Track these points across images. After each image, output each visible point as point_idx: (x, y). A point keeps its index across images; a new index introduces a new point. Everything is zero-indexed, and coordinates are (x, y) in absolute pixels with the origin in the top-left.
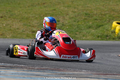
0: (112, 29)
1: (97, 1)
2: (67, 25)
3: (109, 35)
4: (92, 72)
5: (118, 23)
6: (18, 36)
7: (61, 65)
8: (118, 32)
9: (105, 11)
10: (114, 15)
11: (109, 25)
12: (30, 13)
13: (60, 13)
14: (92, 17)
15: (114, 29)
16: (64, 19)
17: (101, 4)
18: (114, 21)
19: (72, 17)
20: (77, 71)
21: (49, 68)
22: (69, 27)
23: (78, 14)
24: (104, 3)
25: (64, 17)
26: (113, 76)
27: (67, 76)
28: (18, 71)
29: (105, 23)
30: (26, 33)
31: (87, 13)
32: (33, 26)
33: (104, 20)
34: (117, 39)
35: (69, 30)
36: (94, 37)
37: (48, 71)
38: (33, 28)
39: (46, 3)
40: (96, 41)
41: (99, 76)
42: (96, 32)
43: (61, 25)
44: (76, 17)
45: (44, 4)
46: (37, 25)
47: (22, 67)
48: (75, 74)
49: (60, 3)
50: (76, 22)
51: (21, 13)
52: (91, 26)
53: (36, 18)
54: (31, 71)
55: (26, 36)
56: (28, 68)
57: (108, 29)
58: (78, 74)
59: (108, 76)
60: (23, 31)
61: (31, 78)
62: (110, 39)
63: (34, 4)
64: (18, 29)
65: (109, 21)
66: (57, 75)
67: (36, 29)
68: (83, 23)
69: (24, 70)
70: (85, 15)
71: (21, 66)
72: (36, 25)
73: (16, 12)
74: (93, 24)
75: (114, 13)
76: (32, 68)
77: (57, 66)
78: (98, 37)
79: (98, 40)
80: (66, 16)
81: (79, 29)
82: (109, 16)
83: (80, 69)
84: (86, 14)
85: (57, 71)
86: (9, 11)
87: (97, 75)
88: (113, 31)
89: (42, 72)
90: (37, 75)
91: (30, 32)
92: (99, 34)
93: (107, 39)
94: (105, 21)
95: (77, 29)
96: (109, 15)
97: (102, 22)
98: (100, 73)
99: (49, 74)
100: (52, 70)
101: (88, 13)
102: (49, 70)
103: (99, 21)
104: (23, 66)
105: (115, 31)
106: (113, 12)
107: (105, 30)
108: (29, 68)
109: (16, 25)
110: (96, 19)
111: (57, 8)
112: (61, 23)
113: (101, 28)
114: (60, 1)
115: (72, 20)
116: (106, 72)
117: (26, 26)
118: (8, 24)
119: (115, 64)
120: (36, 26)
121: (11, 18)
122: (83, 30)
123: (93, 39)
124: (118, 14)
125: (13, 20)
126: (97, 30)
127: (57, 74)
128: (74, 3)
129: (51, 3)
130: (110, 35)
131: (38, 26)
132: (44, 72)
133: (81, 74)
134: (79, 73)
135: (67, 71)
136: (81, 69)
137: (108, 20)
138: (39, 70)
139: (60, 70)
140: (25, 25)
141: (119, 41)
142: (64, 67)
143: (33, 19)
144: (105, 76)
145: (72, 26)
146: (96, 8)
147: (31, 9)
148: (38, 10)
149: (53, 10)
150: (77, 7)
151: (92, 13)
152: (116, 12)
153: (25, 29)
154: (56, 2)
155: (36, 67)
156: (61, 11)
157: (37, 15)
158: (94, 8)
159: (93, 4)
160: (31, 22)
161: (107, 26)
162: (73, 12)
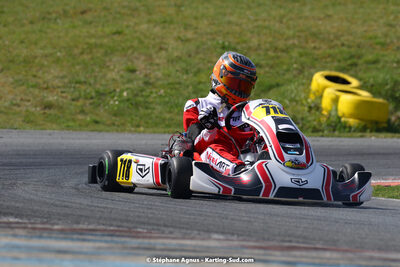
0: (312, 97)
1: (259, 5)
2: (160, 83)
3: (299, 116)
4: (244, 240)
5: (329, 78)
7: (139, 217)
8: (329, 108)
9: (287, 39)
10: (316, 52)
11: (299, 85)
12: (36, 44)
13: (136, 43)
15: (316, 98)
16: (151, 64)
17: (273, 13)
18: (317, 71)
19: (179, 58)
20: (192, 239)
21: (98, 227)
22: (169, 91)
23: (198, 47)
24: (282, 12)
25: (150, 58)
26: (314, 254)
27: (159, 253)
29: (287, 76)
30: (23, 109)
31: (227, 44)
32: (45, 86)
33: (285, 67)
34: (326, 132)
35: (167, 99)
37: (98, 238)
38: (45, 94)
39: (90, 10)
41: (264, 255)
43: (141, 83)
44: (190, 56)
45: (83, 13)
46: (60, 84)
47: (9, 225)
48: (185, 248)
49: (136, 9)
50: (191, 75)
51: (7, 43)
53: (58, 61)
54: (40, 237)
55: (24, 121)
56: (30, 226)
57: (297, 98)
58: (198, 249)
59: (297, 253)
60: (14, 102)
63: (49, 13)
66: (126, 251)
67: (55, 98)
69: (15, 236)
70: (219, 50)
71: (5, 219)
72: (57, 82)
75: (317, 45)
76: (42, 229)
77: (128, 221)
80: (157, 52)
82: (301, 55)
83: (204, 231)
84: (223, 48)
85: (129, 237)
87: (262, 252)
88: (312, 105)
89: (78, 240)
90: (59, 252)
91: (36, 106)
94: (288, 70)
96: (301, 50)
97: (277, 73)
98: (271, 244)
99: (99, 248)
100: (112, 235)
101: (229, 43)
103: (267, 69)
104: (12, 220)
105: (321, 103)
106: (313, 42)
107: (287, 102)
108: (34, 229)
112: (142, 76)
113: (273, 95)
114: (138, 4)
115: (178, 68)
116: (290, 241)
117: (23, 88)
119: (319, 214)
120: (59, 87)
124: (331, 48)
127: (125, 248)
128: (183, 9)
129: (106, 9)
130: (302, 119)
132: (84, 240)
133: (208, 248)
134: (200, 243)
135: (160, 238)
136: (207, 231)
137: (295, 66)
138: (65, 234)
139: (137, 236)
140: (18, 83)
141: (333, 136)
142: (149, 224)
143: (46, 63)
144: (286, 253)
145: (177, 86)
146: (258, 27)
147: (41, 31)
148: (61, 34)
149: (115, 33)
150: (194, 23)
151: (244, 45)
152: (323, 40)
153: (19, 98)
154: (124, 7)
155: (57, 224)
156: (142, 38)
157: (60, 51)
158: (250, 26)
159: (248, 13)
160: (40, 73)
161: (293, 88)
162: (182, 40)
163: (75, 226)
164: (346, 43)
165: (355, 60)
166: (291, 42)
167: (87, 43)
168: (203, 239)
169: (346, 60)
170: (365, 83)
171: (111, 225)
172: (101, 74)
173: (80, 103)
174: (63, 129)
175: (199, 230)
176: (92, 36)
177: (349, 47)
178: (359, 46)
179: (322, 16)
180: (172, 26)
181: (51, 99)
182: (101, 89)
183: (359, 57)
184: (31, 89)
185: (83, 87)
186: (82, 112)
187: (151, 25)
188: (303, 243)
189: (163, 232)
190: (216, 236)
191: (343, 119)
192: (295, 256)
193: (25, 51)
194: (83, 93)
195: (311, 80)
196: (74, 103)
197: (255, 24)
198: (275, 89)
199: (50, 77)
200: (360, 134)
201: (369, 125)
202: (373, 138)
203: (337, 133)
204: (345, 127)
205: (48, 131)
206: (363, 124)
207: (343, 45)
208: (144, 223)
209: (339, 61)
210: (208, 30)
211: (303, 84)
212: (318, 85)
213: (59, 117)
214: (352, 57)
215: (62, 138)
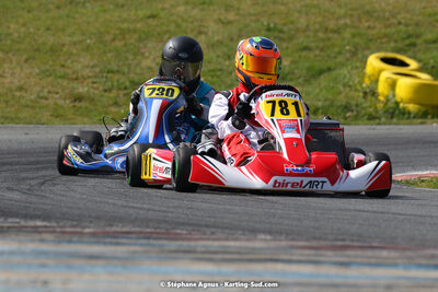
0: (367, 82)
3: (354, 103)
4: (293, 240)
5: (385, 60)
6: (24, 114)
8: (386, 93)
9: (338, 19)
10: (374, 32)
11: (352, 69)
12: (63, 30)
13: (172, 27)
14: (291, 39)
15: (372, 82)
18: (372, 53)
19: (220, 43)
20: (236, 239)
21: (133, 230)
22: (209, 78)
23: (240, 30)
26: (369, 253)
27: (199, 256)
29: (340, 59)
30: (51, 102)
31: (272, 25)
32: (74, 76)
33: (336, 50)
34: (383, 120)
38: (75, 85)
41: (316, 255)
42: (309, 94)
44: (232, 40)
46: (90, 74)
47: (36, 230)
48: (229, 250)
51: (31, 30)
52: (288, 74)
53: (88, 48)
54: (70, 242)
55: (52, 115)
56: (58, 230)
57: (351, 83)
59: (352, 253)
60: (41, 95)
61: (69, 267)
62: (357, 118)
64: (20, 89)
66: (163, 255)
67: (86, 89)
69: (42, 241)
70: (264, 32)
71: (32, 223)
72: (87, 72)
73: (12, 26)
74: (293, 66)
75: (371, 24)
77: (165, 222)
78: (315, 112)
80: (196, 36)
82: (354, 36)
84: (269, 30)
85: (166, 239)
87: (312, 252)
88: (368, 90)
89: (111, 243)
90: (92, 257)
91: (65, 99)
92: (319, 100)
93: (346, 118)
94: (340, 53)
96: (353, 31)
97: (328, 56)
98: (323, 243)
99: (135, 252)
100: (148, 238)
101: (275, 24)
102: (134, 236)
103: (317, 52)
104: (39, 223)
105: (377, 88)
106: (367, 21)
107: (341, 88)
108: (63, 233)
109: (13, 74)
110: (306, 48)
111: (163, 9)
113: (324, 80)
115: (219, 53)
116: (343, 240)
117: (50, 79)
120: (89, 77)
124: (387, 27)
125: (2, 55)
126: (310, 89)
127: (162, 252)
130: (357, 105)
131: (96, 76)
132: (118, 244)
133: (254, 249)
134: (244, 244)
135: (201, 239)
136: (253, 231)
137: (348, 48)
138: (97, 237)
139: (176, 237)
140: (46, 74)
141: (390, 124)
142: (189, 225)
143: (75, 51)
144: (339, 253)
145: (219, 73)
146: (305, 6)
147: (68, 16)
148: (91, 19)
149: (149, 17)
150: (236, 3)
151: (291, 26)
152: (378, 18)
153: (46, 90)
155: (89, 227)
156: (180, 21)
157: (91, 38)
158: (298, 5)
161: (346, 72)
162: (223, 23)
163: (108, 229)
164: (403, 21)
165: (412, 40)
166: (342, 22)
167: (120, 29)
168: (248, 240)
169: (403, 39)
170: (425, 64)
171: (148, 227)
172: (135, 62)
173: (113, 94)
174: (95, 123)
175: (243, 230)
176: (125, 20)
177: (407, 25)
178: (417, 25)
180: (211, 8)
181: (81, 90)
182: (136, 79)
183: (418, 36)
184: (60, 81)
185: (116, 77)
186: (116, 104)
187: (189, 8)
188: (358, 241)
189: (204, 234)
190: (262, 236)
191: (401, 105)
192: (349, 256)
193: (52, 39)
194: (116, 84)
195: (364, 62)
196: (107, 94)
197: (302, 3)
198: (326, 74)
199: (79, 66)
200: (419, 121)
201: (430, 111)
202: (435, 125)
203: (395, 120)
204: (404, 114)
205: (80, 125)
206: (424, 109)
207: (400, 23)
208: (184, 224)
209: (396, 41)
210: (252, 11)
211: (357, 68)
212: (374, 68)
213: (91, 110)
214: (409, 37)
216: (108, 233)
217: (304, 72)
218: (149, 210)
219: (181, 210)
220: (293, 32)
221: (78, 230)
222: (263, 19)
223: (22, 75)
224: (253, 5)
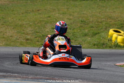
0: (109, 37)
1: (93, 8)
3: (105, 43)
4: (88, 81)
5: (115, 31)
6: (12, 44)
7: (56, 74)
8: (115, 40)
9: (102, 19)
10: (111, 23)
11: (105, 33)
12: (24, 20)
13: (54, 20)
14: (88, 24)
15: (111, 37)
17: (97, 11)
18: (111, 29)
19: (68, 25)
21: (43, 77)
23: (74, 21)
24: (100, 10)
28: (11, 80)
29: (102, 30)
30: (20, 40)
31: (83, 20)
32: (26, 33)
33: (101, 27)
34: (114, 48)
36: (90, 46)
37: (43, 81)
38: (26, 36)
40: (92, 50)
42: (93, 40)
45: (38, 11)
46: (31, 33)
47: (15, 77)
49: (55, 10)
50: (72, 30)
51: (15, 20)
52: (87, 34)
53: (30, 26)
54: (25, 80)
55: (20, 44)
56: (22, 77)
57: (105, 37)
62: (106, 47)
63: (28, 11)
64: (11, 36)
65: (106, 29)
67: (30, 37)
68: (79, 31)
69: (17, 80)
70: (80, 22)
71: (14, 75)
72: (30, 32)
73: (9, 19)
74: (88, 32)
75: (111, 20)
76: (26, 78)
77: (52, 75)
78: (94, 45)
79: (94, 49)
81: (75, 37)
82: (106, 24)
86: (2, 18)
88: (109, 39)
89: (37, 81)
91: (24, 40)
92: (95, 42)
93: (103, 47)
94: (102, 29)
95: (72, 36)
96: (106, 22)
97: (98, 29)
101: (84, 20)
102: (43, 79)
103: (95, 28)
104: (16, 75)
105: (112, 39)
106: (110, 20)
107: (102, 38)
108: (23, 78)
109: (9, 32)
110: (92, 27)
111: (52, 15)
113: (97, 36)
114: (55, 8)
116: (103, 82)
117: (20, 34)
118: (1, 31)
119: (111, 73)
120: (31, 34)
121: (4, 25)
122: (79, 38)
123: (89, 47)
124: (115, 21)
125: (6, 27)
126: (93, 38)
128: (69, 9)
129: (45, 9)
130: (106, 44)
131: (33, 34)
132: (39, 81)
137: (104, 27)
138: (33, 79)
140: (18, 32)
141: (115, 49)
143: (27, 26)
145: (67, 33)
146: (92, 15)
147: (25, 16)
148: (32, 17)
149: (48, 17)
150: (72, 14)
151: (88, 21)
152: (113, 19)
153: (18, 37)
154: (51, 9)
155: (30, 76)
156: (57, 18)
157: (31, 23)
158: (90, 15)
159: (89, 10)
160: (25, 29)
161: (103, 34)
162: (69, 19)
163: (36, 77)
164: (120, 20)
165: (123, 25)
167: (39, 20)
169: (120, 25)
171: (47, 77)
172: (44, 30)
173: (37, 39)
174: (32, 47)
175: (74, 78)
176: (41, 18)
179: (112, 12)
180: (66, 15)
181: (28, 37)
182: (44, 34)
184: (22, 34)
185: (38, 34)
186: (38, 41)
187: (59, 15)
188: (106, 82)
189: (63, 79)
191: (119, 44)
193: (20, 22)
194: (38, 36)
195: (109, 31)
197: (92, 14)
198: (98, 35)
199: (28, 30)
203: (117, 48)
204: (119, 46)
205: (28, 47)
207: (119, 21)
208: (57, 76)
209: (118, 26)
210: (77, 16)
212: (111, 33)
213: (31, 43)
214: (122, 24)
215: (32, 50)
216: (36, 78)
217: (92, 34)
218: (47, 72)
219: (56, 72)
220: (88, 22)
221: (27, 77)
222: (80, 18)
223: (12, 33)
224: (77, 14)
